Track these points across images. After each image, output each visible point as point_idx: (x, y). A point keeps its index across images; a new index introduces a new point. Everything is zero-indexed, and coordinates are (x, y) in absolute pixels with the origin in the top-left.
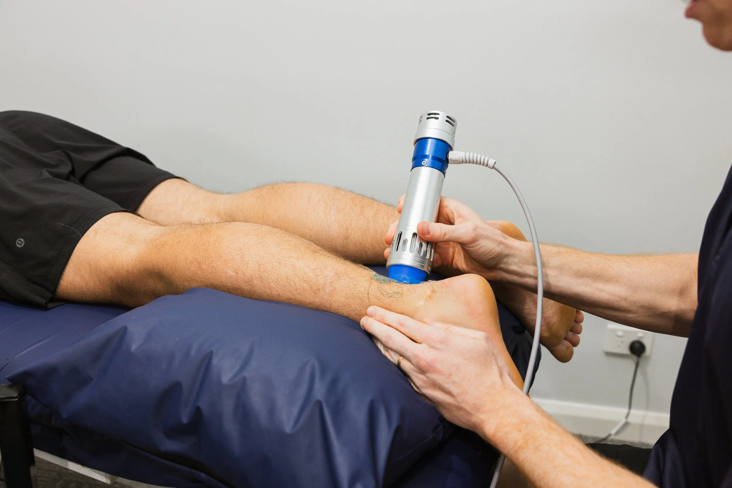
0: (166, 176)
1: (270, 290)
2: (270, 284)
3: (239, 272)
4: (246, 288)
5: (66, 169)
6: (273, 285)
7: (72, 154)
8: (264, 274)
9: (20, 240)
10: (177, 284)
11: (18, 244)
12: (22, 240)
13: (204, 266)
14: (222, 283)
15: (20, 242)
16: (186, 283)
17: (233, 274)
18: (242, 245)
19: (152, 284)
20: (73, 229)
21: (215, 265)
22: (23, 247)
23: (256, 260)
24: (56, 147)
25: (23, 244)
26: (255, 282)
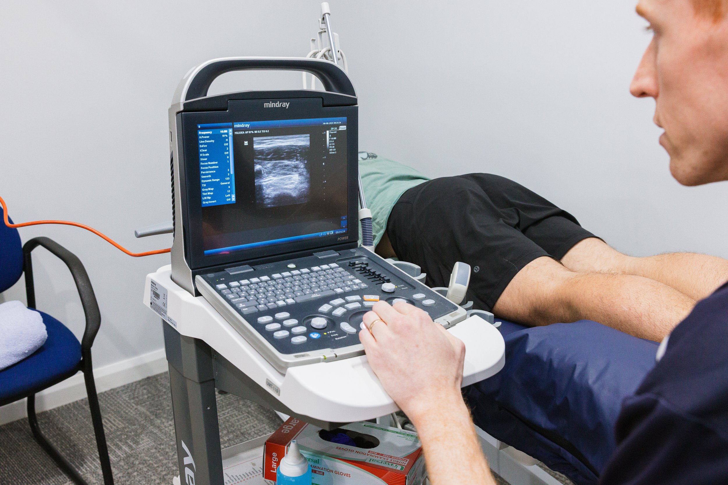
0: (589, 235)
1: (654, 327)
2: (656, 323)
3: (631, 308)
4: (635, 322)
5: (516, 222)
6: (658, 324)
7: (521, 212)
8: (652, 314)
9: (477, 267)
10: (581, 312)
11: (476, 270)
12: (478, 267)
13: (605, 301)
14: (616, 316)
15: (476, 269)
16: (588, 312)
17: (626, 309)
18: (639, 290)
19: (562, 312)
20: (514, 265)
21: (614, 301)
22: (478, 272)
23: (648, 303)
24: (511, 205)
25: (478, 270)
26: (643, 319)
